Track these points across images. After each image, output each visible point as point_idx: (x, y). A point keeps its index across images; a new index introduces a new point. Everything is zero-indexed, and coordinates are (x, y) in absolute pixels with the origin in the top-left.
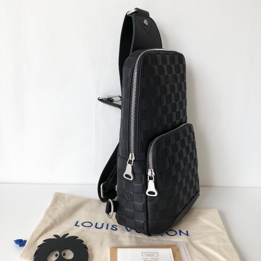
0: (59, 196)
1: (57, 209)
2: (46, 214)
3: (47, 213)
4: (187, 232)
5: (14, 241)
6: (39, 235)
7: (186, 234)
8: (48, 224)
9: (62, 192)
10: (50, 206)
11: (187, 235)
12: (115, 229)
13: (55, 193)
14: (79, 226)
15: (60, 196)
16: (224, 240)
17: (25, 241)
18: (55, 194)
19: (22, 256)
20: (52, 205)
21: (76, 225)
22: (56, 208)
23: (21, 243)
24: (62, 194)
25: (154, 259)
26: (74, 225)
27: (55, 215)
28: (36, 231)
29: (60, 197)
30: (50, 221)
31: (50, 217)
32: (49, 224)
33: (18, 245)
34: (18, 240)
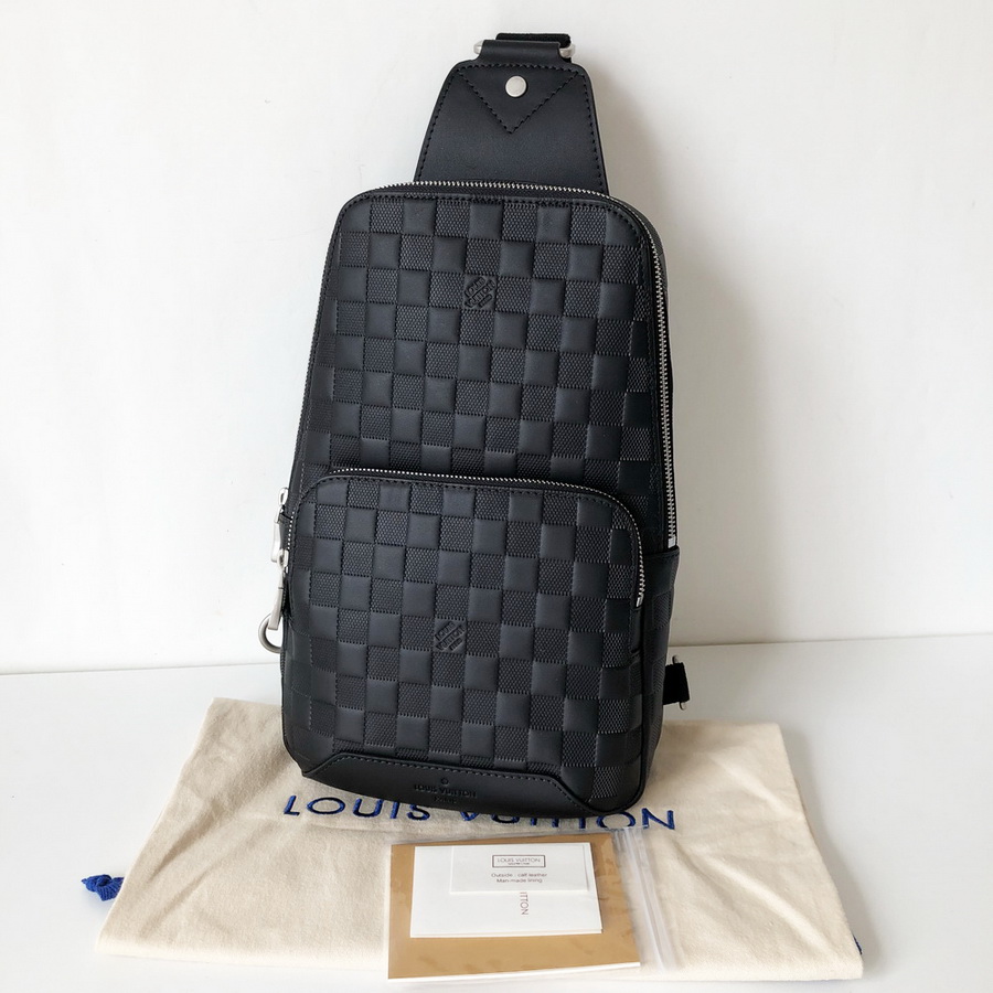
0: (225, 715)
1: (222, 761)
2: (183, 782)
3: (187, 779)
4: (670, 813)
5: (84, 881)
6: (161, 857)
7: (665, 825)
8: (191, 818)
9: (239, 698)
10: (198, 753)
11: (671, 825)
12: (421, 815)
13: (212, 700)
14: (298, 814)
15: (230, 711)
16: (794, 844)
17: (120, 880)
18: (213, 707)
19: (108, 929)
20: (204, 750)
21: (288, 811)
22: (218, 759)
23: (105, 886)
24: (236, 704)
25: (531, 875)
26: (282, 811)
27: (217, 784)
28: (150, 847)
29: (229, 717)
30: (197, 807)
31: (199, 794)
32: (194, 818)
33: (96, 895)
34: (96, 878)
